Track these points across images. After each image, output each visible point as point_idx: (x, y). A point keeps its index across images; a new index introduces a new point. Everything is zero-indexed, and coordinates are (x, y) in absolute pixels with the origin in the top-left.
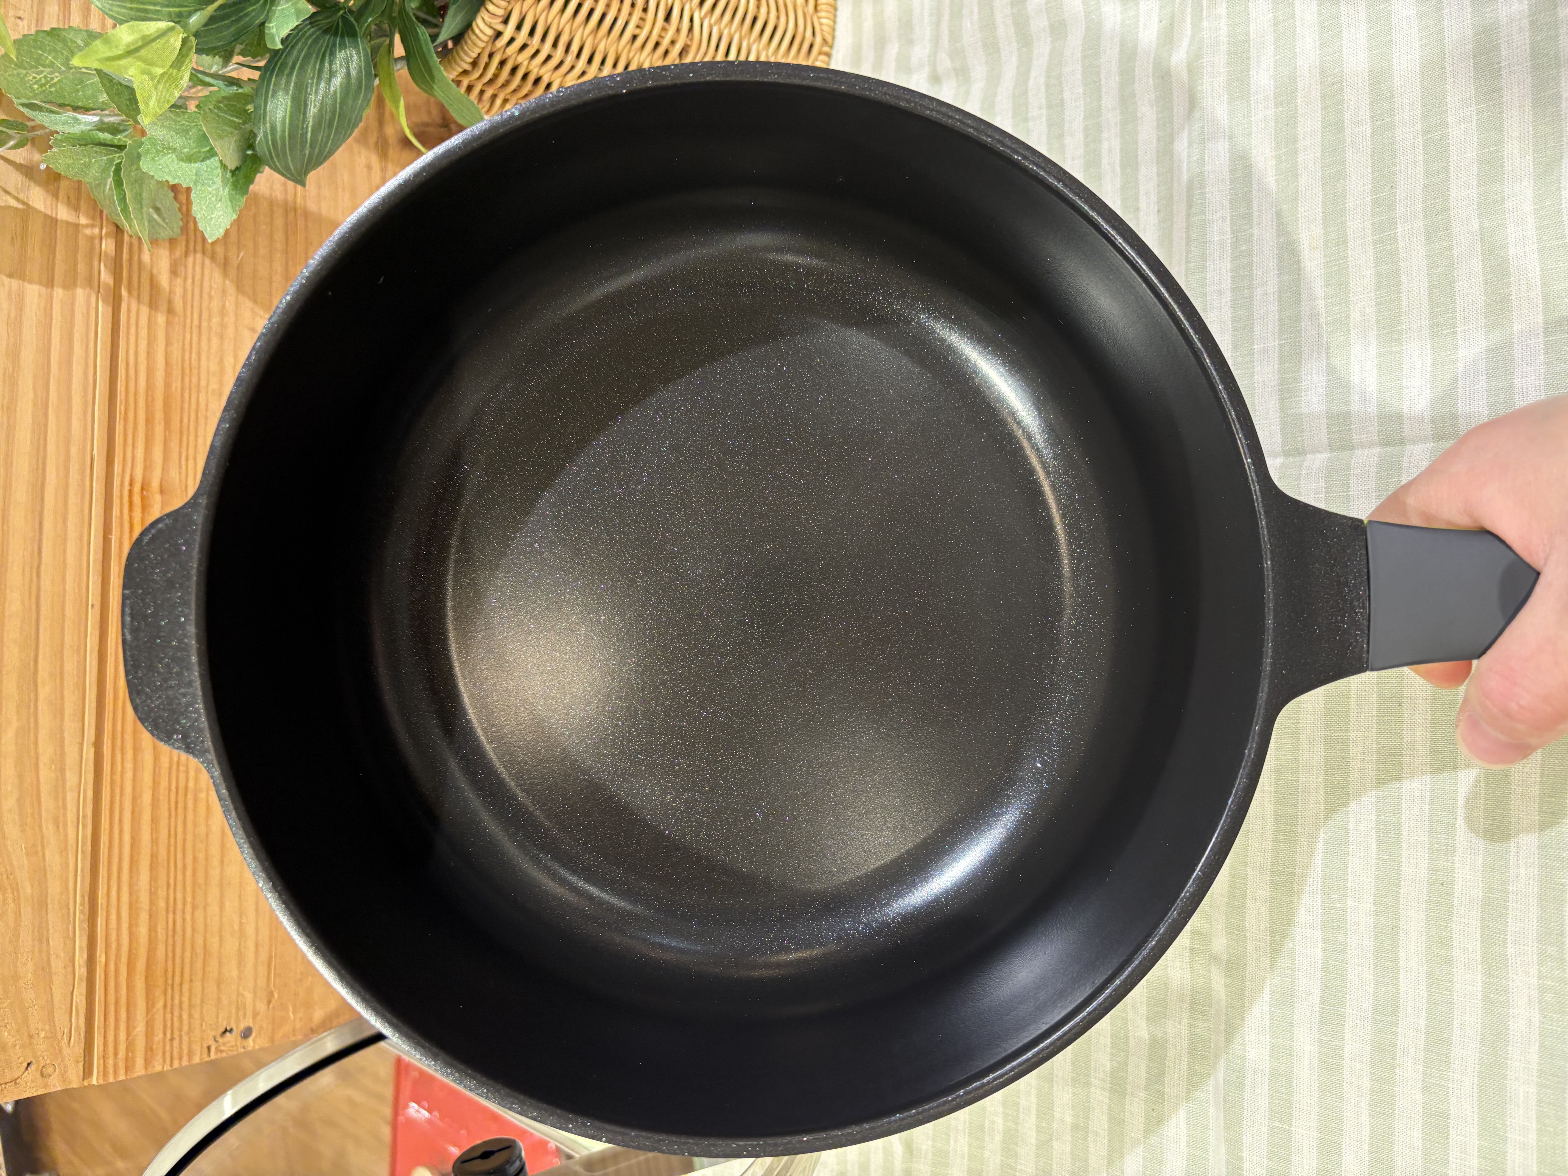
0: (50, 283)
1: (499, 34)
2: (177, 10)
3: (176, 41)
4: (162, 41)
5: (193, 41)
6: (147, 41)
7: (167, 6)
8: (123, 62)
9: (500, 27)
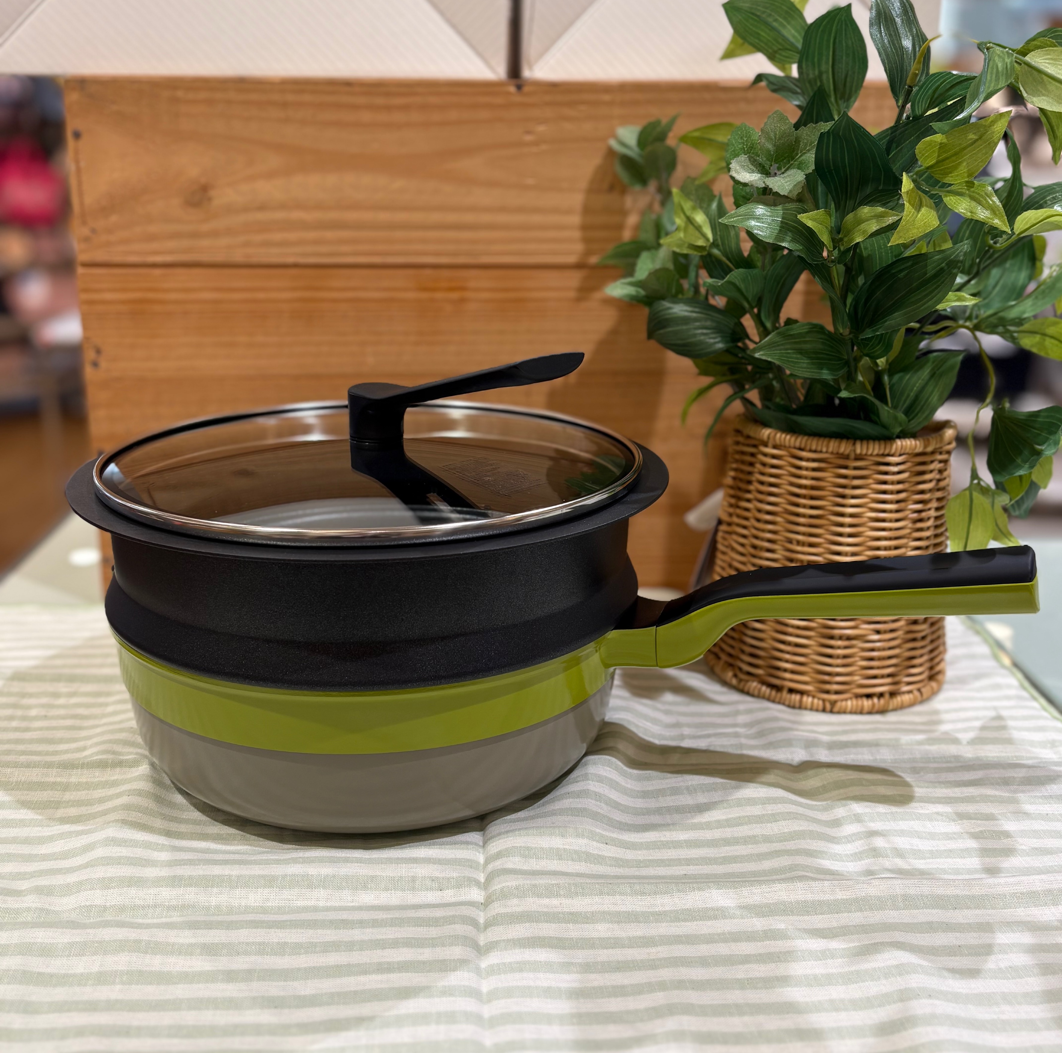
0: (584, 227)
1: (766, 445)
2: (720, 243)
3: (701, 243)
4: (699, 235)
5: (705, 253)
6: (698, 228)
7: (721, 238)
8: (682, 216)
9: (770, 444)
